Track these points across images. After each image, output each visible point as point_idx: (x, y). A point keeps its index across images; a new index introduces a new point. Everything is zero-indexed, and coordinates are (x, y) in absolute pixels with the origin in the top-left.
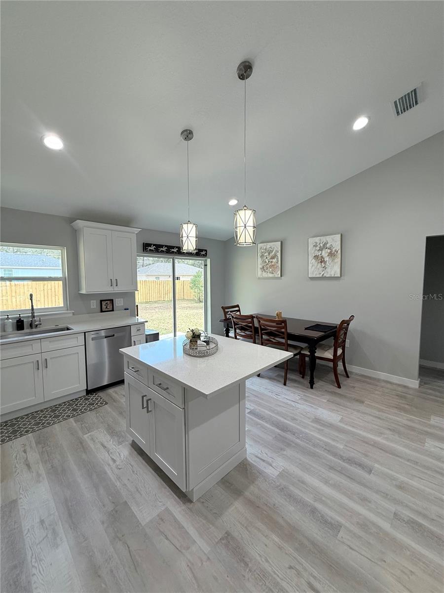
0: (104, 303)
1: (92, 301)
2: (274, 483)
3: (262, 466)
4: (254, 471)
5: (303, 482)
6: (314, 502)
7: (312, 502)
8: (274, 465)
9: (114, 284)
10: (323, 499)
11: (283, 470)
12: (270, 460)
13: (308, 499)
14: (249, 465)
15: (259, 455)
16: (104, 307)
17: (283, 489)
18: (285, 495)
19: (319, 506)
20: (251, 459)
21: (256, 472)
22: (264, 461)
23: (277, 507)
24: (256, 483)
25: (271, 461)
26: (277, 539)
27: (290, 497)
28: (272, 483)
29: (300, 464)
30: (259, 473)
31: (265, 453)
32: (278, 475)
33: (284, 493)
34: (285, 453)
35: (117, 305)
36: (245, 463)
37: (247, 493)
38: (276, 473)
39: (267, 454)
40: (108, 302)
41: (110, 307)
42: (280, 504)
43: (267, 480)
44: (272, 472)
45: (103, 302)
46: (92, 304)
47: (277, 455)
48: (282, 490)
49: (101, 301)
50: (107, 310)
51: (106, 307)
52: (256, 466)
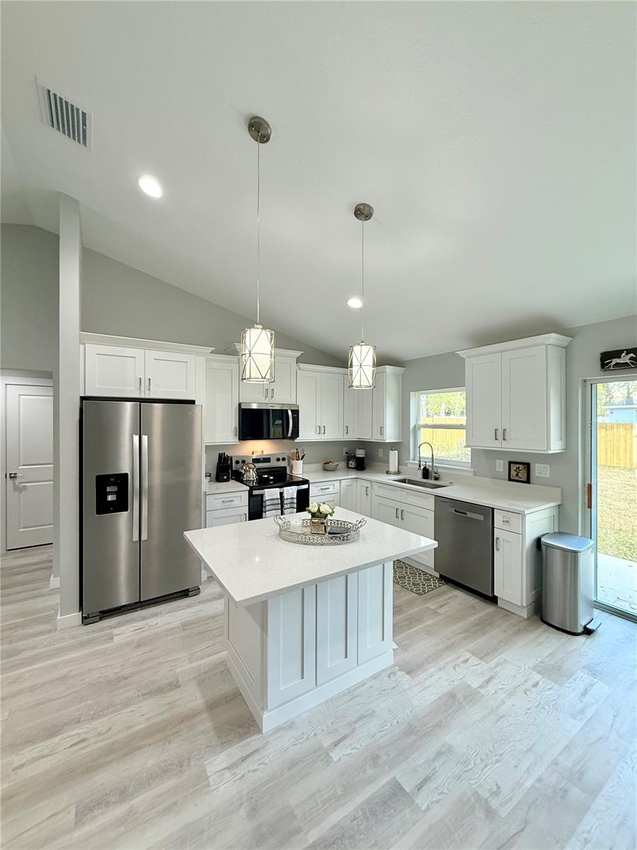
0: (514, 467)
1: (498, 461)
2: (197, 757)
3: (236, 751)
4: (232, 735)
5: (168, 811)
6: (132, 807)
7: (133, 802)
8: (228, 774)
9: (500, 436)
10: (122, 829)
11: (209, 785)
12: (240, 771)
13: (141, 800)
14: (246, 733)
15: (257, 756)
16: (513, 473)
17: (181, 766)
18: (170, 764)
19: (119, 811)
20: (255, 740)
21: (230, 739)
22: (243, 759)
23: (164, 745)
24: (212, 733)
25: (237, 771)
26: (138, 728)
27: (163, 772)
28: (199, 755)
29: (203, 831)
30: (225, 743)
31: (257, 769)
32: (205, 770)
33: (174, 764)
34: (242, 813)
35: (537, 475)
36: (252, 728)
37: (205, 715)
38: (210, 770)
39: (254, 771)
40: (521, 466)
41: (523, 476)
42: (165, 751)
43: (207, 750)
44: (217, 762)
45: (512, 465)
46: (497, 465)
47: (245, 792)
48: (180, 764)
49: (510, 463)
50: (517, 478)
51: (517, 475)
52: (239, 742)
